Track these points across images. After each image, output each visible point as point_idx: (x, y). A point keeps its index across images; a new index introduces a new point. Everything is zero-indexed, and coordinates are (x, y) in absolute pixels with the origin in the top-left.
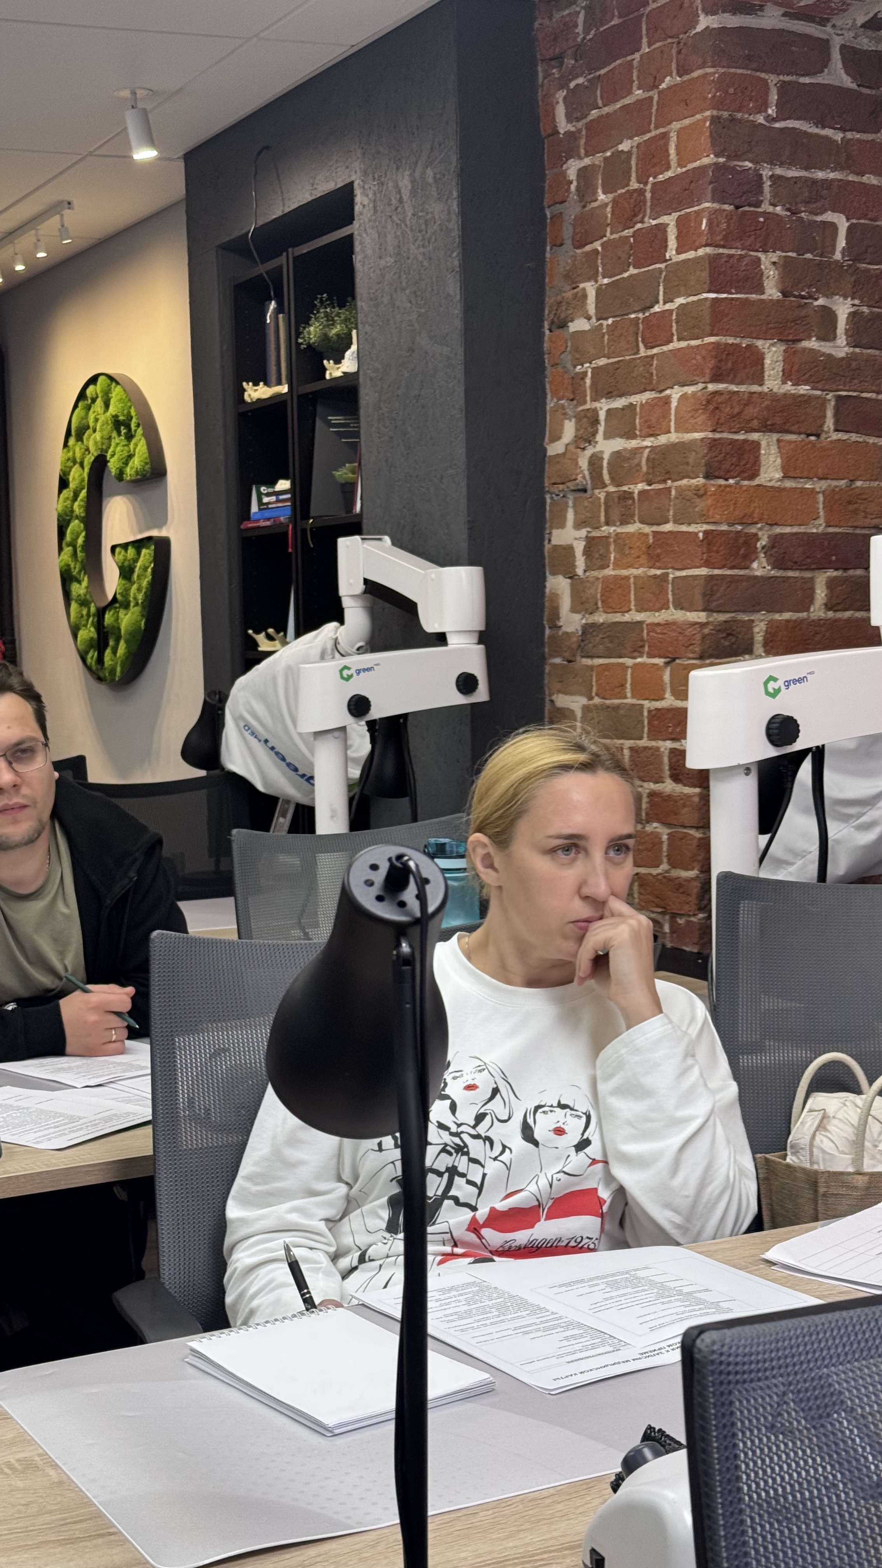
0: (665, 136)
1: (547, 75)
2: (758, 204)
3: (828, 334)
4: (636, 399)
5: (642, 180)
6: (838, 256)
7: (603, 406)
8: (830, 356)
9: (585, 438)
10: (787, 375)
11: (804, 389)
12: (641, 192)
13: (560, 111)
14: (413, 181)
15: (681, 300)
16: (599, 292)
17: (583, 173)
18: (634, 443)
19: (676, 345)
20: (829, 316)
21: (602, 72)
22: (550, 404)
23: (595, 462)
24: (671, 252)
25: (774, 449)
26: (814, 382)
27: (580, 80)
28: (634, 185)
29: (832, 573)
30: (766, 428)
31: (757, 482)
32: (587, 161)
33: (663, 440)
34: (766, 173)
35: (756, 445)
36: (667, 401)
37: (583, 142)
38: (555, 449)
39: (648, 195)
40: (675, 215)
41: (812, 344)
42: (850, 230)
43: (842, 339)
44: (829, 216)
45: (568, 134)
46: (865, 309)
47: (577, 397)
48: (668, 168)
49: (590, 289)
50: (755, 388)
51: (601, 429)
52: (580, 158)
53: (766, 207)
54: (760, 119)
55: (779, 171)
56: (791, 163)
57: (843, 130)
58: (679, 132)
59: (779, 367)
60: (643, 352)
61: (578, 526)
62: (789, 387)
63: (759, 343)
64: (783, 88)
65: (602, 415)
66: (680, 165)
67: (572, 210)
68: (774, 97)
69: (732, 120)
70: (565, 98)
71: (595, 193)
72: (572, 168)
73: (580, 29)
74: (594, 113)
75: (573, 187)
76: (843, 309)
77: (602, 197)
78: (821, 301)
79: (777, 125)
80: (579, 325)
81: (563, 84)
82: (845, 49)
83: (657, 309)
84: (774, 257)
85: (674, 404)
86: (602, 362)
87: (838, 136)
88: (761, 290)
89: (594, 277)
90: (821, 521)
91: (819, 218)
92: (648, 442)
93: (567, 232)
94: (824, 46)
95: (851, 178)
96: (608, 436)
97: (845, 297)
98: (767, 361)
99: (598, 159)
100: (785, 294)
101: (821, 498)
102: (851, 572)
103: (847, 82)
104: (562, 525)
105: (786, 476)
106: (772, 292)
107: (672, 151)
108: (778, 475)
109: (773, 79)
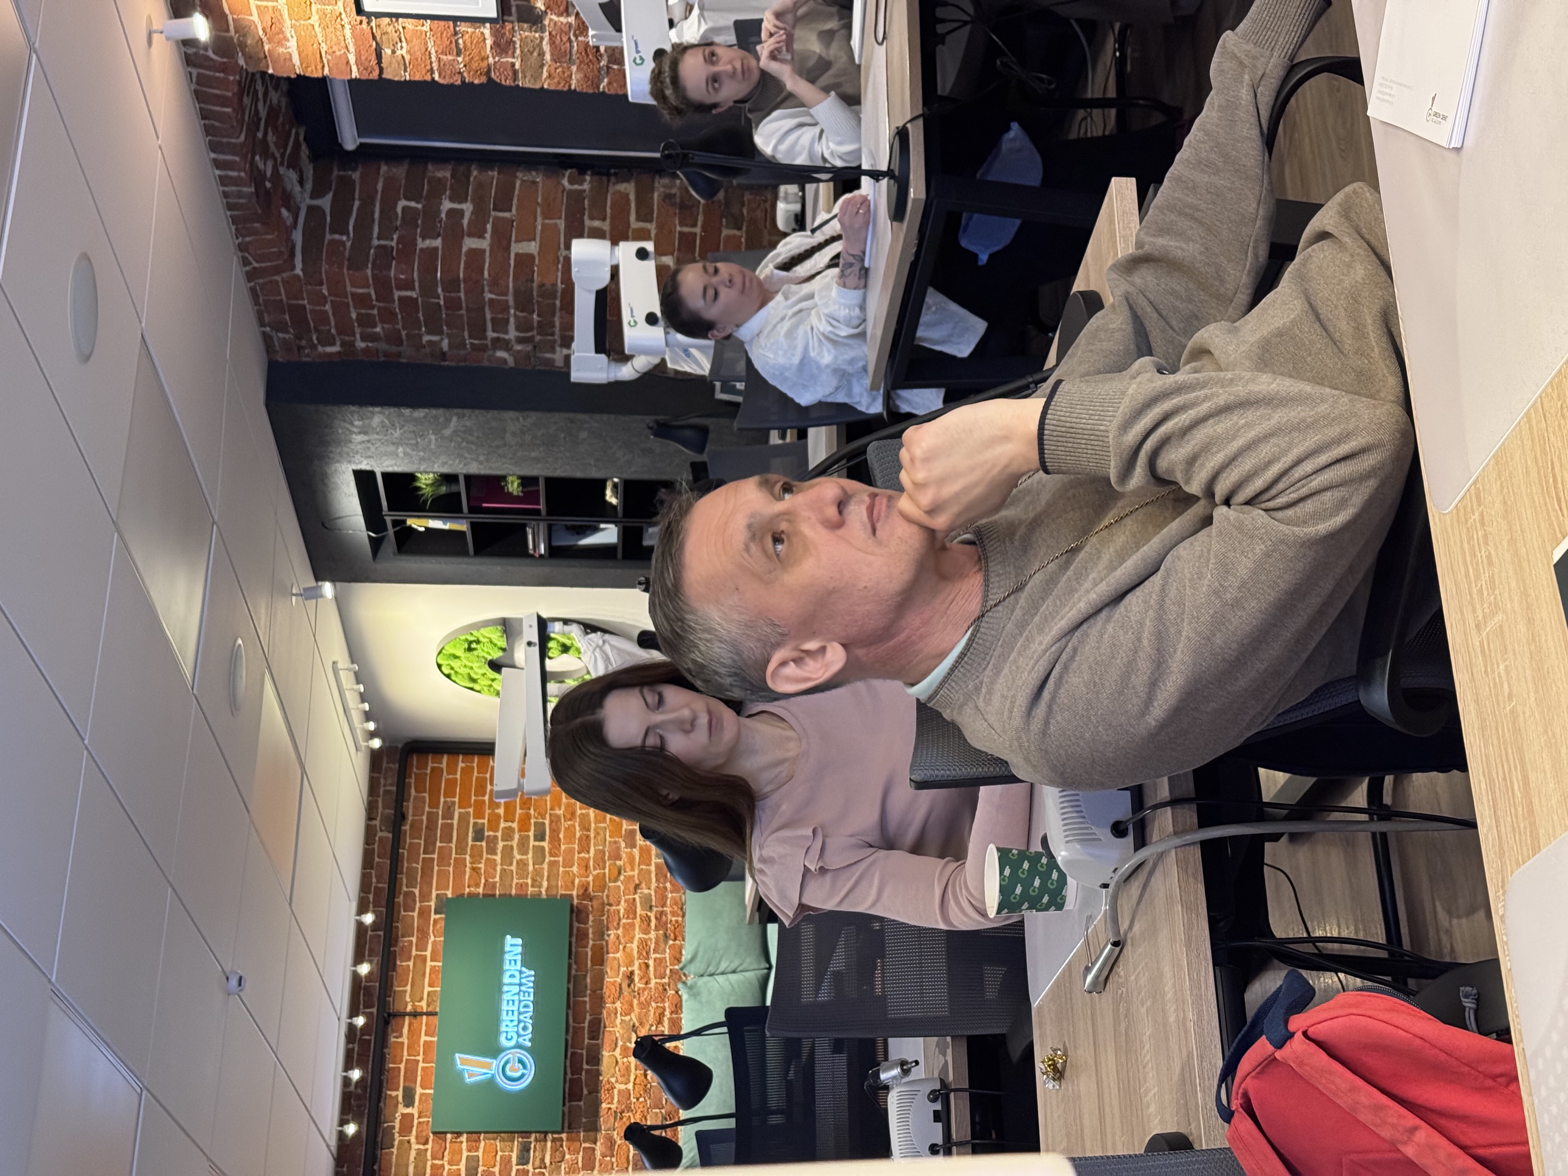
0: (353, 294)
1: (308, 355)
2: (392, 248)
3: (461, 213)
4: (488, 316)
5: (373, 307)
6: (420, 206)
7: (491, 334)
8: (472, 213)
9: (506, 345)
10: (481, 236)
11: (489, 227)
12: (379, 309)
13: (329, 349)
14: (360, 433)
15: (440, 290)
16: (429, 333)
17: (363, 339)
18: (512, 320)
19: (462, 295)
20: (451, 212)
21: (312, 325)
22: (486, 363)
23: (520, 341)
24: (414, 294)
25: (521, 245)
26: (485, 223)
27: (314, 337)
28: (375, 312)
29: (586, 217)
30: (508, 249)
31: (536, 254)
32: (358, 336)
33: (511, 302)
34: (376, 242)
35: (517, 255)
36: (491, 300)
37: (347, 338)
38: (511, 362)
39: (382, 305)
40: (395, 291)
41: (465, 222)
42: (407, 198)
43: (464, 206)
44: (399, 210)
45: (342, 345)
46: (448, 193)
47: (483, 348)
48: (369, 294)
49: (426, 338)
50: (488, 254)
51: (502, 336)
52: (354, 341)
53: (394, 244)
54: (349, 244)
55: (375, 234)
56: (372, 229)
57: (354, 199)
58: (353, 286)
59: (476, 240)
60: (463, 312)
61: (553, 351)
62: (488, 236)
63: (464, 249)
64: (333, 232)
65: (495, 335)
66: (368, 287)
67: (382, 346)
68: (337, 237)
69: (349, 260)
70: (323, 346)
71: (376, 333)
72: (360, 345)
73: (287, 336)
74: (333, 331)
75: (370, 345)
76: (447, 205)
77: (378, 329)
78: (443, 216)
79: (351, 235)
80: (445, 345)
81: (314, 347)
82: (312, 197)
83: (442, 303)
84: (419, 240)
85: (493, 296)
86: (466, 334)
87: (357, 203)
88: (436, 249)
89: (420, 336)
90: (558, 221)
91: (400, 215)
92: (512, 311)
93: (394, 349)
94: (310, 209)
95: (379, 196)
96: (506, 333)
97: (441, 204)
98: (474, 246)
99: (358, 331)
100: (439, 235)
101: (547, 221)
102: (586, 206)
103: (329, 196)
104: (553, 360)
105: (534, 239)
106: (438, 243)
107: (361, 291)
108: (533, 243)
109: (328, 237)
